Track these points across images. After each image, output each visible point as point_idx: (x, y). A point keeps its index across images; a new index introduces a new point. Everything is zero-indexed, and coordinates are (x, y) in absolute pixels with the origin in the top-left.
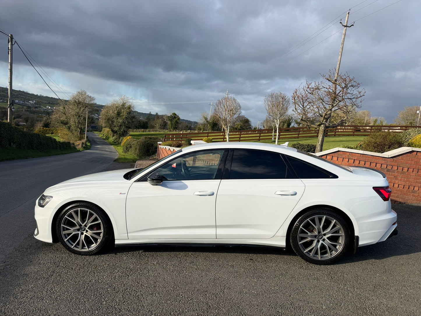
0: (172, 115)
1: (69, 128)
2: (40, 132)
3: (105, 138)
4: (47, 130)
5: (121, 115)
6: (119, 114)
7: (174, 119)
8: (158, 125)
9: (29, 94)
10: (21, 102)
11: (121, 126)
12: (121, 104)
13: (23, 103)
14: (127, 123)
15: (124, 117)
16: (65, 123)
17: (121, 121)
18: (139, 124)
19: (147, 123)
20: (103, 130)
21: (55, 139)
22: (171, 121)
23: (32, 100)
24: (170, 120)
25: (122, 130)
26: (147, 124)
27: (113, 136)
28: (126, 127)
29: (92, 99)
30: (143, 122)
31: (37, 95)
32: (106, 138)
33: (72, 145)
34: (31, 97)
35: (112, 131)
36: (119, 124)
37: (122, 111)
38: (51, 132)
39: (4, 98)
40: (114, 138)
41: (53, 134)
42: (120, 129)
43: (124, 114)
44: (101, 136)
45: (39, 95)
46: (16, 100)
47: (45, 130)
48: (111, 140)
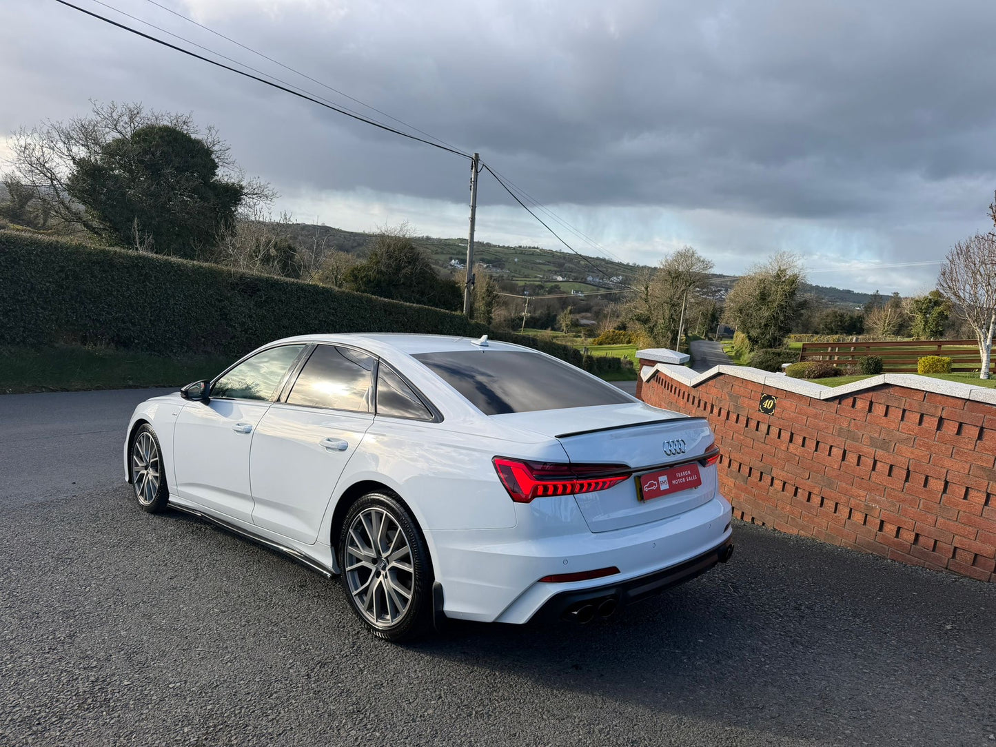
0: (930, 297)
1: (651, 330)
2: (607, 338)
3: (733, 354)
4: (620, 335)
5: (770, 299)
6: (763, 297)
7: (933, 307)
8: (881, 324)
9: (613, 263)
10: (598, 280)
11: (766, 325)
12: (774, 273)
13: (601, 281)
14: (782, 318)
15: (775, 304)
16: (644, 320)
17: (767, 314)
18: (839, 323)
19: (860, 319)
20: (735, 335)
21: (579, 351)
22: (925, 312)
23: (617, 275)
24: (920, 310)
25: (768, 337)
26: (861, 322)
27: (752, 350)
28: (781, 328)
29: (707, 265)
30: (851, 318)
31: (628, 265)
32: (736, 354)
33: (628, 366)
34: (617, 270)
35: (750, 338)
36: (763, 322)
37: (773, 289)
38: (627, 339)
39: (569, 273)
40: (752, 354)
41: (630, 343)
42: (763, 334)
43: (777, 298)
44: (728, 350)
45: (631, 265)
46: (589, 275)
47: (616, 335)
48: (745, 359)
